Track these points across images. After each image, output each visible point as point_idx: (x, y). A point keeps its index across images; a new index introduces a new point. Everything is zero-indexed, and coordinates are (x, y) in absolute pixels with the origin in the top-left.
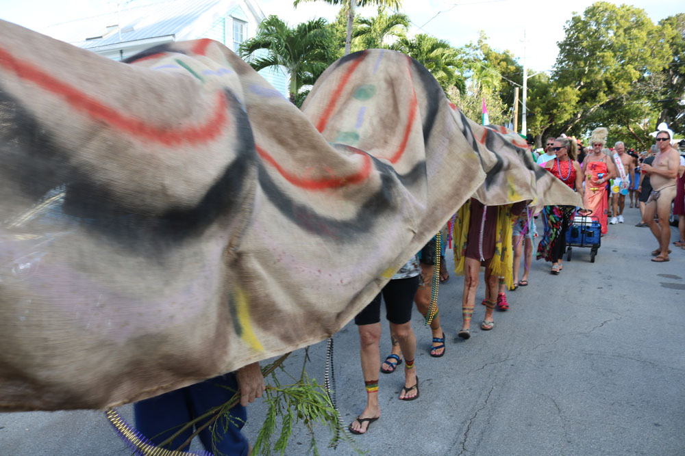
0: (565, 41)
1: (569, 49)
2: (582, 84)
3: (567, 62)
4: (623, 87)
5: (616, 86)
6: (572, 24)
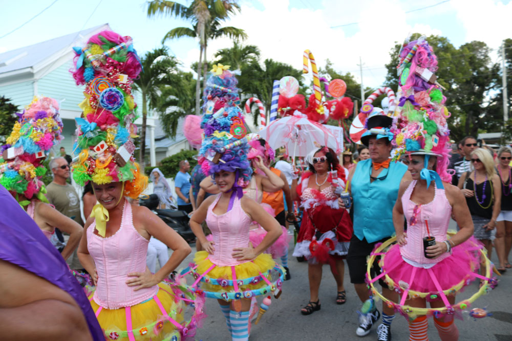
0: (391, 64)
1: (395, 69)
6: (395, 50)
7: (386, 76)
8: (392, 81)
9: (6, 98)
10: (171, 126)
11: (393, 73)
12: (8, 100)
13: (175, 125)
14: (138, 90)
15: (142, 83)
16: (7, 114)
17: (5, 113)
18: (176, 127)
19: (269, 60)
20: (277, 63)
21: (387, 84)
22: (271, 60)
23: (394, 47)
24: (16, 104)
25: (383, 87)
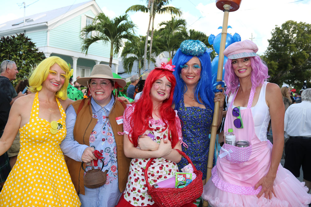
0: (272, 39)
1: (274, 43)
2: (280, 60)
3: (273, 49)
4: (300, 62)
5: (297, 61)
6: (275, 31)
7: (268, 47)
8: (271, 50)
9: (28, 38)
10: (128, 65)
11: (272, 46)
12: (29, 39)
13: (131, 65)
14: (109, 41)
15: (111, 37)
16: (28, 47)
17: (27, 47)
18: (132, 66)
19: (192, 30)
20: (197, 32)
21: (268, 52)
22: (193, 30)
23: (275, 29)
24: (34, 42)
25: (265, 53)
